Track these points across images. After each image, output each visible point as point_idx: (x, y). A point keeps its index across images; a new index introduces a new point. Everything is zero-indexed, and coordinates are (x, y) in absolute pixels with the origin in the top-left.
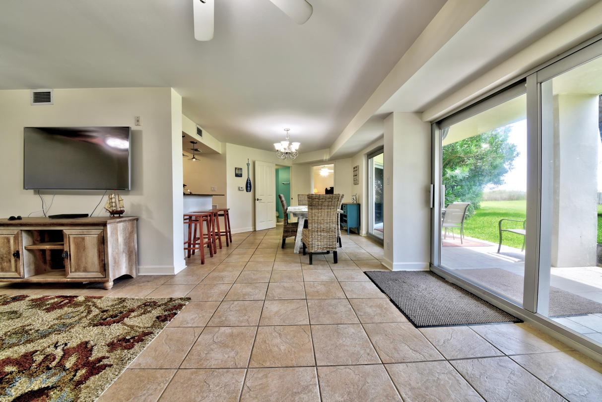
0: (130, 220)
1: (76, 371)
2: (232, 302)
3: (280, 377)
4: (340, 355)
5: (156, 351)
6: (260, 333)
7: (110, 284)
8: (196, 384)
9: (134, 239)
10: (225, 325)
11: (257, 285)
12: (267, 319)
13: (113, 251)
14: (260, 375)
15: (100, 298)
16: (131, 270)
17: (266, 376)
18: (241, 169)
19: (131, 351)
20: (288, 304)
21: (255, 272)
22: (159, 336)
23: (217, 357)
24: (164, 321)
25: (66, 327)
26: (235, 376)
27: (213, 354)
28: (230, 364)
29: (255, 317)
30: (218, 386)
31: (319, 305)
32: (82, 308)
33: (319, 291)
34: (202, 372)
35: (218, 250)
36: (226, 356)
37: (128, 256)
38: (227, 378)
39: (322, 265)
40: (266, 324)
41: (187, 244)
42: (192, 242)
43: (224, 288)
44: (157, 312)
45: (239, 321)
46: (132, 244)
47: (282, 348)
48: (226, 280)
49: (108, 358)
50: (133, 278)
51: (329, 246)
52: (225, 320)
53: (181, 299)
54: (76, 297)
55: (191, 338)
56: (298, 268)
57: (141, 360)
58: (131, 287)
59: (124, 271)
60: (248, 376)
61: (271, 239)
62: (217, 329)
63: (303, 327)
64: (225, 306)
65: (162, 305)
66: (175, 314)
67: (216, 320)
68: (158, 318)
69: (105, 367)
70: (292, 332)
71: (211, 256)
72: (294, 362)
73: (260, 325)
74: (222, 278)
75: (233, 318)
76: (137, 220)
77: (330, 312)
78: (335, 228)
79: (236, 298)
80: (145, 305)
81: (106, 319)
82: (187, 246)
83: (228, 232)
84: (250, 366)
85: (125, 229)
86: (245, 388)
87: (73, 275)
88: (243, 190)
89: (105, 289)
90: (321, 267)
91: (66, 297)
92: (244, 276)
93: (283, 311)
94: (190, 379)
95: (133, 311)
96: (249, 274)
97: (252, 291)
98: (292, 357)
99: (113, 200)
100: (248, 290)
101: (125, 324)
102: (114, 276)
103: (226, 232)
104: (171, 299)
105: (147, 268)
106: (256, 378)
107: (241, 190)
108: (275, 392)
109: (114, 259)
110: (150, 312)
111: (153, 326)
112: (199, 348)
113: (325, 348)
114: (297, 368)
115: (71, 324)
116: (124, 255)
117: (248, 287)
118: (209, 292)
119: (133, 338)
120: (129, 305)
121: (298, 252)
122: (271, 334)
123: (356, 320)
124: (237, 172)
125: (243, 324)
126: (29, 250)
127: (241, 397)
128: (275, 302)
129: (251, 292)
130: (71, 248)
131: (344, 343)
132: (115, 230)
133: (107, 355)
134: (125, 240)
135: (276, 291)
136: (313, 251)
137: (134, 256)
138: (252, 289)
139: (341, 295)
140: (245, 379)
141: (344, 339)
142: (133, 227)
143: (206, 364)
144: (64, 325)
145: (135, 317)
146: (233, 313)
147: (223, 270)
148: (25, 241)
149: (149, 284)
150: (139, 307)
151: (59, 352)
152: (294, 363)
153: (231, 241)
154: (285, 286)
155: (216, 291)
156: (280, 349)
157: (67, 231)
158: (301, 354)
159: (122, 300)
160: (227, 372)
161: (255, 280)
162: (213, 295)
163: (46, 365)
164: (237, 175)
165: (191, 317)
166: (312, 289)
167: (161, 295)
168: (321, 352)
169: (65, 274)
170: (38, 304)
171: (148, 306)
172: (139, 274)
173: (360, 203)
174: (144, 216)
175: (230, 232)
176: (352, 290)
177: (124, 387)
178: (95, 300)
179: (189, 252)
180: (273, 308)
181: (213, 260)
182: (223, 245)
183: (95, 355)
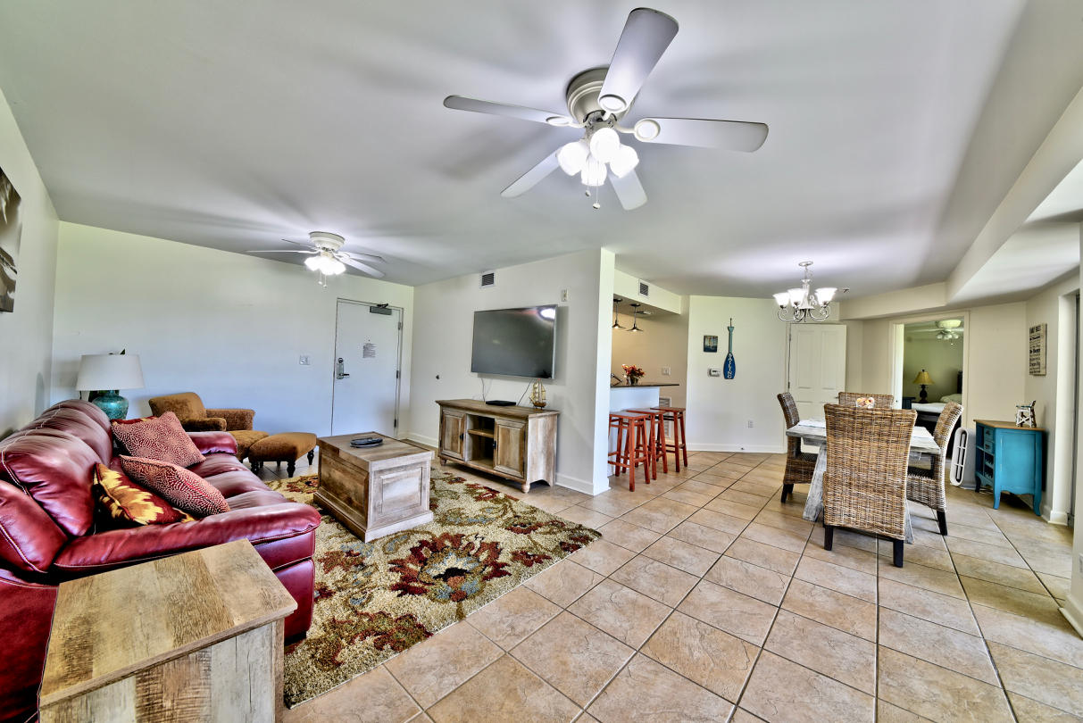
0: (551, 415)
1: (486, 566)
2: (651, 561)
3: (674, 686)
4: (790, 717)
5: (550, 579)
6: (673, 620)
7: (527, 487)
8: (577, 634)
9: (553, 438)
10: (631, 586)
11: (700, 551)
12: (692, 607)
13: (532, 450)
14: (649, 668)
15: (516, 500)
16: (548, 476)
17: (656, 673)
18: (715, 338)
19: (529, 569)
20: (739, 602)
21: (705, 529)
22: (557, 566)
23: (607, 619)
24: (565, 549)
25: (485, 521)
26: (619, 651)
27: (604, 613)
28: (620, 635)
29: (676, 596)
30: (597, 649)
31: (801, 627)
32: (500, 506)
33: (817, 604)
34: (586, 626)
35: (658, 475)
36: (619, 624)
38: (610, 647)
39: (859, 561)
40: (687, 612)
41: (615, 457)
42: (623, 454)
43: (649, 536)
44: (562, 536)
45: (650, 590)
46: (552, 444)
47: (697, 654)
48: (656, 526)
49: (509, 566)
50: (548, 485)
51: (880, 524)
52: (634, 580)
53: (591, 530)
54: (498, 492)
55: (587, 583)
56: (793, 549)
57: (535, 582)
58: (545, 497)
59: (540, 476)
60: (634, 659)
61: (765, 477)
62: (619, 587)
63: (746, 644)
64: (640, 562)
65: (568, 530)
66: (579, 547)
67: (623, 575)
68: (562, 543)
69: (505, 573)
70: (723, 643)
71: (647, 482)
72: (704, 680)
73: (679, 609)
74: (650, 521)
75: (644, 582)
76: (558, 415)
77: (817, 647)
78: (902, 488)
79: (659, 557)
80: (553, 524)
81: (516, 525)
82: (614, 458)
83: (679, 448)
84: (642, 651)
85: (545, 426)
86: (625, 670)
87: (499, 469)
88: (718, 376)
89: (522, 491)
90: (853, 563)
91: (490, 490)
92: (685, 530)
93: (724, 608)
94: (572, 626)
95: (540, 525)
96: (693, 528)
97: (687, 556)
98: (705, 673)
99: (537, 390)
100: (681, 552)
101: (530, 538)
102: (531, 479)
103: (676, 446)
104: (580, 526)
105: (566, 479)
106: (643, 668)
107: (714, 376)
108: (658, 697)
109: (533, 459)
110: (555, 533)
111: (554, 551)
112: (592, 598)
113: (768, 693)
114: (704, 690)
115: (490, 519)
116: (543, 456)
117: (684, 547)
118: (626, 534)
119: (534, 556)
120: (539, 518)
121: (812, 519)
122: (689, 628)
123: (870, 687)
124: (707, 343)
125: (655, 597)
126: (470, 434)
127: (616, 676)
128: (717, 588)
129: (684, 557)
130: (499, 438)
131: (811, 706)
132: (535, 425)
133: (510, 563)
134: (544, 438)
135: (729, 571)
136: (835, 524)
137: (553, 460)
138: (690, 554)
139: (868, 631)
140: (629, 661)
141: (816, 700)
142: (553, 424)
143: (593, 620)
144: (485, 517)
145: (540, 533)
146: (646, 575)
147: (657, 510)
148: (469, 425)
149: (564, 499)
150: (547, 524)
151: (477, 544)
152: (704, 682)
153: (686, 464)
154: (749, 570)
155: (636, 536)
156: (692, 654)
157: (498, 421)
158: (722, 677)
159: (534, 510)
160: (613, 641)
161: (700, 541)
162: (630, 541)
163: (466, 551)
164: (707, 349)
165: (595, 559)
166: (802, 597)
167: (572, 518)
168: (756, 693)
169: (492, 466)
170: (471, 489)
171: (556, 525)
172: (557, 483)
173: (1049, 428)
174: (565, 413)
175: (684, 448)
176: (902, 634)
177: (516, 600)
178: (512, 501)
179: (618, 468)
180: (710, 594)
181: (648, 489)
182: (669, 468)
183: (501, 559)
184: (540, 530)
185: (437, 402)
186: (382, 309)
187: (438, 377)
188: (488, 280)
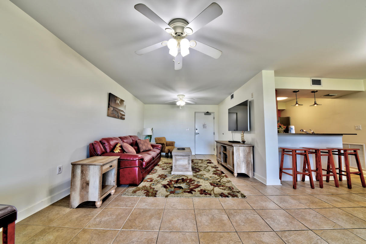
0: (249, 146)
1: (189, 189)
7: (236, 174)
8: (187, 216)
9: (250, 156)
14: (193, 238)
15: (227, 177)
16: (248, 172)
21: (320, 216)
22: (211, 198)
23: (203, 219)
24: (220, 196)
25: (207, 179)
27: (205, 217)
28: (199, 225)
30: (186, 223)
34: (193, 216)
36: (205, 222)
37: (246, 165)
38: (191, 225)
40: (241, 236)
44: (226, 192)
46: (249, 159)
50: (249, 177)
53: (242, 194)
54: (224, 174)
55: (213, 207)
57: (197, 199)
59: (243, 171)
60: (193, 233)
62: (224, 214)
65: (233, 191)
66: (228, 197)
67: (232, 212)
68: (222, 193)
69: (191, 193)
74: (284, 201)
76: (253, 147)
80: (229, 188)
81: (215, 183)
84: (199, 233)
85: (244, 151)
87: (228, 166)
91: (222, 173)
101: (214, 188)
102: (237, 171)
104: (240, 192)
106: (191, 236)
109: (237, 163)
110: (225, 190)
115: (209, 179)
116: (244, 163)
119: (207, 192)
120: (227, 184)
126: (223, 153)
127: (180, 232)
130: (228, 154)
132: (238, 149)
133: (197, 191)
134: (244, 155)
140: (190, 232)
142: (250, 150)
143: (198, 216)
146: (244, 216)
148: (222, 149)
150: (227, 187)
151: (196, 184)
157: (227, 147)
159: (229, 182)
163: (190, 184)
165: (230, 203)
170: (216, 171)
172: (254, 178)
178: (225, 177)
183: (196, 189)
184: (221, 187)
185: (215, 141)
186: (208, 113)
187: (223, 134)
188: (232, 97)
